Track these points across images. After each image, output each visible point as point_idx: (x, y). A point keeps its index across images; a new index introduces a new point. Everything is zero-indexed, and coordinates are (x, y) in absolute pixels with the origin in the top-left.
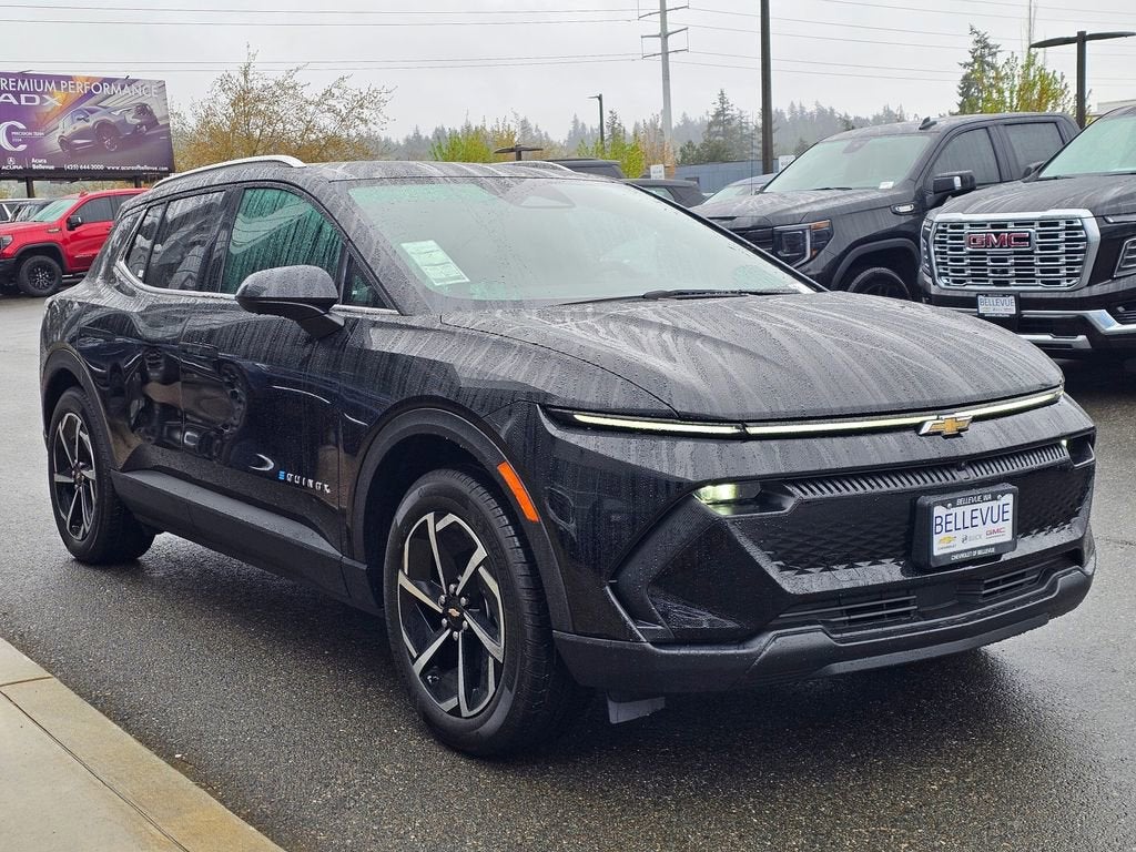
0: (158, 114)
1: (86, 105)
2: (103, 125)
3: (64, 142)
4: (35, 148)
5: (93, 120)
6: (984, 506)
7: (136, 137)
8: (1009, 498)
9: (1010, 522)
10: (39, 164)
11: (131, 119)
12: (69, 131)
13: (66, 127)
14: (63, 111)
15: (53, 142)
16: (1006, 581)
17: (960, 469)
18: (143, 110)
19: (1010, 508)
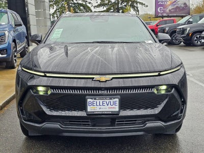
0: (188, 4)
1: (174, 3)
2: (177, 7)
3: (170, 10)
4: (164, 12)
5: (175, 6)
6: (108, 101)
7: (183, 9)
8: (117, 100)
9: (118, 106)
10: (165, 15)
11: (182, 6)
12: (171, 8)
13: (170, 8)
14: (170, 5)
15: (168, 11)
16: (126, 121)
17: (102, 90)
18: (185, 4)
19: (118, 102)
